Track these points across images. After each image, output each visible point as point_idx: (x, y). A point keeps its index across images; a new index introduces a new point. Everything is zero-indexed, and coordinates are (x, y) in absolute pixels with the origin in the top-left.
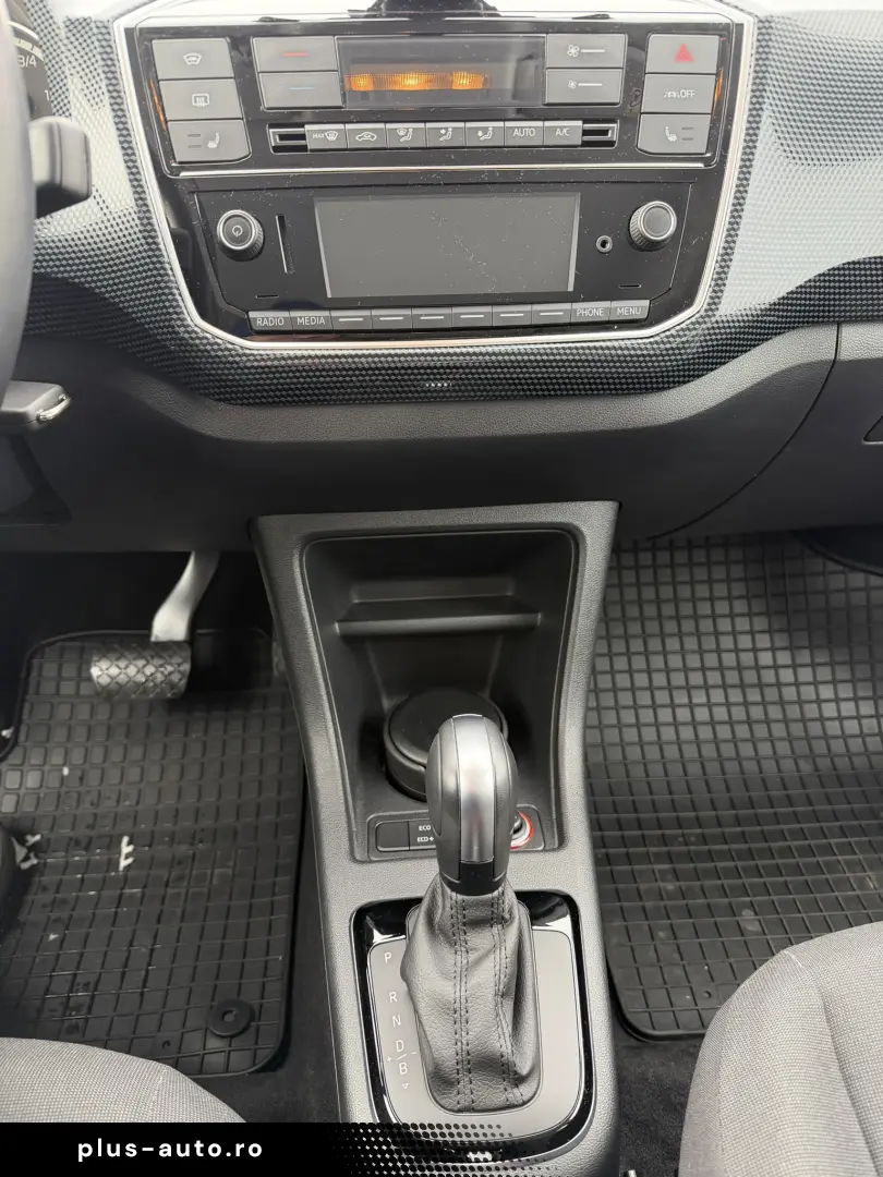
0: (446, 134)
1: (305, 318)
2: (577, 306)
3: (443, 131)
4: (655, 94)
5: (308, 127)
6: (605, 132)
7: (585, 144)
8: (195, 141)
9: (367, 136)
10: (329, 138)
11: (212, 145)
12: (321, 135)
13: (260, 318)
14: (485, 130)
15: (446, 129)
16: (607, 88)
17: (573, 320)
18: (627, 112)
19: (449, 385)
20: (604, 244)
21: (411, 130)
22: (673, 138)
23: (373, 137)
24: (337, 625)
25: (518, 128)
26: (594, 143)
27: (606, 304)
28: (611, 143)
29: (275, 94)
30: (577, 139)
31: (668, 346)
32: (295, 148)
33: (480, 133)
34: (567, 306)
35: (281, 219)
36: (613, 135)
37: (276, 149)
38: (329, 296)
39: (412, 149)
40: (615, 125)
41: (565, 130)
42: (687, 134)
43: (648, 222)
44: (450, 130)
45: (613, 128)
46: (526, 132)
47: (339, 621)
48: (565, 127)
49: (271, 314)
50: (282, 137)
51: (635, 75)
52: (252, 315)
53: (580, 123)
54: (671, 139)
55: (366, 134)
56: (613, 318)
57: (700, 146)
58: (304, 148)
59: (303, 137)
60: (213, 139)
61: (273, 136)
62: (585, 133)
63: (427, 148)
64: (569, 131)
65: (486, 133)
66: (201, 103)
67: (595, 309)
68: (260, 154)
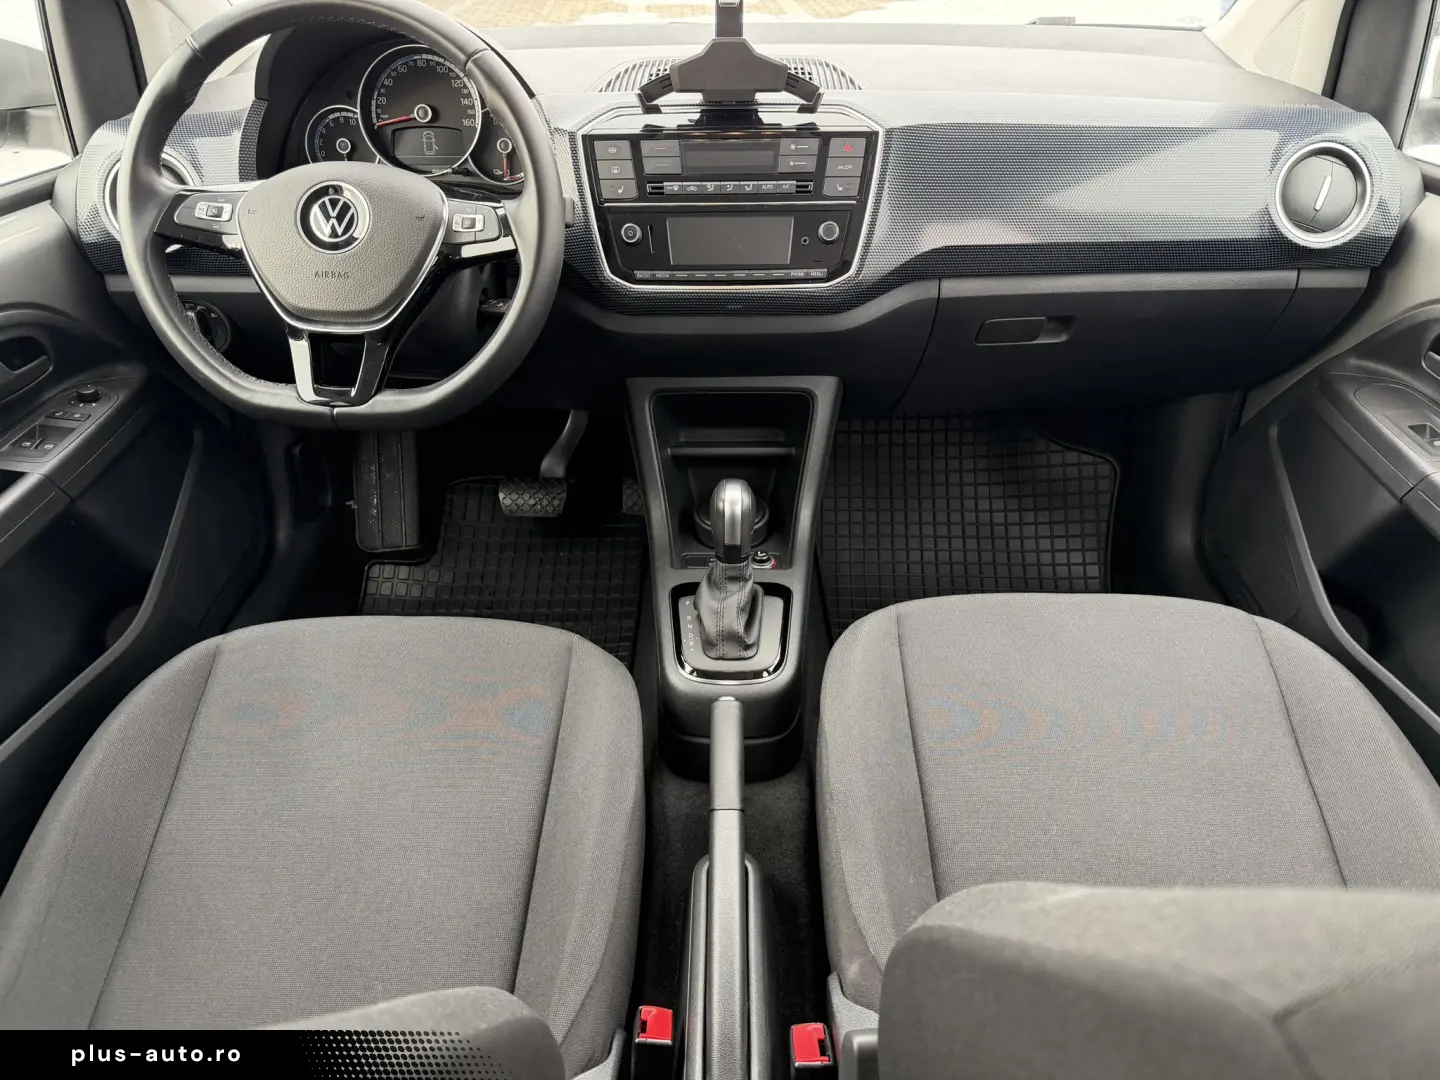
0: (730, 187)
1: (660, 274)
2: (791, 271)
3: (728, 186)
4: (831, 167)
5: (665, 184)
6: (807, 186)
7: (797, 192)
8: (613, 189)
9: (692, 188)
10: (675, 189)
11: (620, 191)
12: (672, 187)
13: (639, 274)
14: (749, 186)
15: (730, 185)
16: (808, 165)
17: (790, 278)
18: (819, 175)
20: (805, 241)
21: (713, 186)
22: (841, 189)
23: (695, 189)
24: (669, 450)
25: (764, 184)
26: (802, 192)
27: (806, 270)
28: (810, 192)
29: (650, 167)
30: (794, 190)
31: (838, 291)
32: (659, 194)
33: (746, 187)
34: (786, 271)
35: (651, 228)
36: (811, 188)
37: (650, 194)
38: (672, 263)
39: (713, 194)
40: (812, 183)
41: (787, 186)
42: (848, 186)
43: (825, 232)
44: (732, 185)
45: (811, 185)
46: (768, 186)
47: (671, 447)
49: (644, 272)
50: (653, 188)
51: (823, 156)
52: (634, 271)
53: (795, 182)
54: (839, 189)
55: (692, 187)
56: (809, 277)
57: (854, 192)
58: (663, 193)
59: (662, 188)
60: (620, 188)
61: (649, 187)
62: (798, 187)
63: (720, 194)
64: (789, 185)
66: (616, 171)
67: (800, 273)
68: (642, 196)
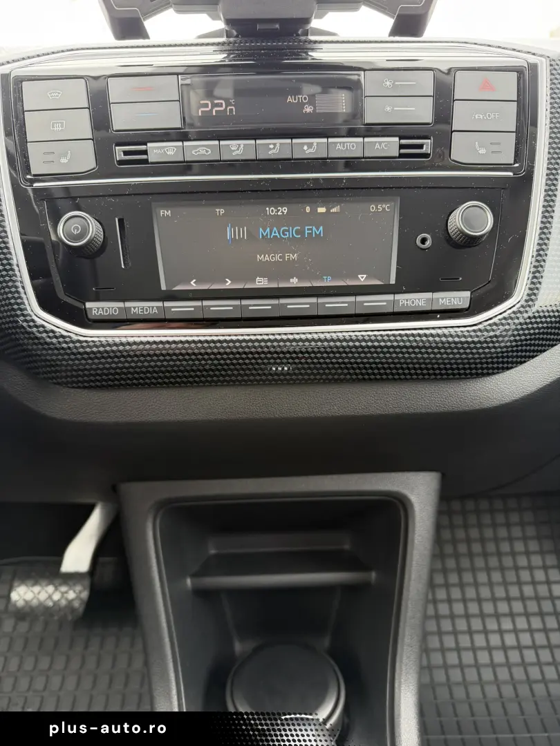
0: (274, 148)
1: (138, 307)
2: (398, 297)
3: (272, 146)
4: (462, 116)
5: (149, 145)
6: (421, 146)
7: (401, 156)
8: (50, 158)
9: (202, 151)
10: (168, 153)
11: (64, 160)
13: (95, 308)
15: (275, 144)
16: (423, 112)
17: (396, 310)
18: (441, 128)
19: (289, 369)
20: (424, 241)
21: (242, 146)
22: (482, 151)
23: (207, 151)
24: (189, 581)
25: (340, 143)
26: (408, 158)
27: (428, 295)
28: (426, 155)
29: (122, 119)
30: (395, 152)
31: (492, 334)
32: (140, 164)
33: (305, 148)
34: (390, 297)
35: (121, 221)
36: (428, 149)
37: (121, 162)
38: (163, 287)
39: (242, 160)
40: (429, 141)
41: (383, 145)
42: (495, 148)
43: (466, 220)
44: (278, 145)
45: (427, 144)
46: (347, 145)
47: (190, 575)
48: (384, 142)
49: (107, 305)
50: (126, 153)
51: (443, 100)
52: (89, 305)
53: (397, 139)
54: (480, 152)
55: (201, 150)
56: (435, 308)
57: (509, 157)
58: (146, 161)
59: (145, 152)
60: (65, 156)
61: (119, 153)
62: (402, 147)
63: (256, 160)
64: (388, 146)
65: (311, 147)
66: (57, 127)
67: (418, 300)
68: (105, 165)
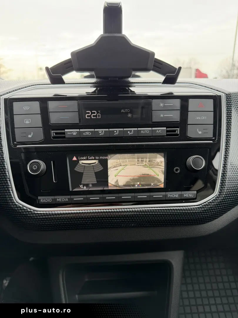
0: (116, 133)
1: (60, 199)
2: (167, 193)
3: (115, 132)
4: (192, 118)
5: (66, 130)
6: (175, 131)
7: (167, 135)
8: (24, 135)
9: (87, 133)
10: (74, 134)
11: (30, 136)
12: (72, 133)
13: (43, 199)
14: (131, 131)
15: (116, 131)
16: (175, 116)
17: (167, 199)
18: (183, 122)
20: (177, 170)
21: (103, 131)
22: (200, 133)
23: (89, 134)
24: (77, 296)
25: (143, 130)
26: (170, 136)
27: (180, 193)
28: (177, 135)
29: (54, 119)
30: (165, 134)
31: (205, 209)
32: (62, 138)
33: (129, 132)
34: (164, 193)
35: (53, 163)
36: (178, 132)
37: (54, 137)
38: (71, 190)
39: (104, 137)
40: (178, 129)
41: (160, 131)
42: (205, 131)
43: (194, 161)
44: (118, 131)
45: (178, 130)
46: (146, 131)
47: (78, 294)
48: (160, 130)
49: (47, 198)
50: (56, 133)
51: (184, 110)
52: (39, 198)
53: (165, 128)
54: (199, 133)
55: (87, 132)
56: (182, 198)
57: (211, 135)
58: (64, 137)
59: (64, 133)
60: (30, 134)
61: (53, 133)
62: (167, 131)
63: (109, 137)
64: (161, 130)
66: (27, 122)
67: (175, 195)
68: (47, 139)
